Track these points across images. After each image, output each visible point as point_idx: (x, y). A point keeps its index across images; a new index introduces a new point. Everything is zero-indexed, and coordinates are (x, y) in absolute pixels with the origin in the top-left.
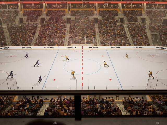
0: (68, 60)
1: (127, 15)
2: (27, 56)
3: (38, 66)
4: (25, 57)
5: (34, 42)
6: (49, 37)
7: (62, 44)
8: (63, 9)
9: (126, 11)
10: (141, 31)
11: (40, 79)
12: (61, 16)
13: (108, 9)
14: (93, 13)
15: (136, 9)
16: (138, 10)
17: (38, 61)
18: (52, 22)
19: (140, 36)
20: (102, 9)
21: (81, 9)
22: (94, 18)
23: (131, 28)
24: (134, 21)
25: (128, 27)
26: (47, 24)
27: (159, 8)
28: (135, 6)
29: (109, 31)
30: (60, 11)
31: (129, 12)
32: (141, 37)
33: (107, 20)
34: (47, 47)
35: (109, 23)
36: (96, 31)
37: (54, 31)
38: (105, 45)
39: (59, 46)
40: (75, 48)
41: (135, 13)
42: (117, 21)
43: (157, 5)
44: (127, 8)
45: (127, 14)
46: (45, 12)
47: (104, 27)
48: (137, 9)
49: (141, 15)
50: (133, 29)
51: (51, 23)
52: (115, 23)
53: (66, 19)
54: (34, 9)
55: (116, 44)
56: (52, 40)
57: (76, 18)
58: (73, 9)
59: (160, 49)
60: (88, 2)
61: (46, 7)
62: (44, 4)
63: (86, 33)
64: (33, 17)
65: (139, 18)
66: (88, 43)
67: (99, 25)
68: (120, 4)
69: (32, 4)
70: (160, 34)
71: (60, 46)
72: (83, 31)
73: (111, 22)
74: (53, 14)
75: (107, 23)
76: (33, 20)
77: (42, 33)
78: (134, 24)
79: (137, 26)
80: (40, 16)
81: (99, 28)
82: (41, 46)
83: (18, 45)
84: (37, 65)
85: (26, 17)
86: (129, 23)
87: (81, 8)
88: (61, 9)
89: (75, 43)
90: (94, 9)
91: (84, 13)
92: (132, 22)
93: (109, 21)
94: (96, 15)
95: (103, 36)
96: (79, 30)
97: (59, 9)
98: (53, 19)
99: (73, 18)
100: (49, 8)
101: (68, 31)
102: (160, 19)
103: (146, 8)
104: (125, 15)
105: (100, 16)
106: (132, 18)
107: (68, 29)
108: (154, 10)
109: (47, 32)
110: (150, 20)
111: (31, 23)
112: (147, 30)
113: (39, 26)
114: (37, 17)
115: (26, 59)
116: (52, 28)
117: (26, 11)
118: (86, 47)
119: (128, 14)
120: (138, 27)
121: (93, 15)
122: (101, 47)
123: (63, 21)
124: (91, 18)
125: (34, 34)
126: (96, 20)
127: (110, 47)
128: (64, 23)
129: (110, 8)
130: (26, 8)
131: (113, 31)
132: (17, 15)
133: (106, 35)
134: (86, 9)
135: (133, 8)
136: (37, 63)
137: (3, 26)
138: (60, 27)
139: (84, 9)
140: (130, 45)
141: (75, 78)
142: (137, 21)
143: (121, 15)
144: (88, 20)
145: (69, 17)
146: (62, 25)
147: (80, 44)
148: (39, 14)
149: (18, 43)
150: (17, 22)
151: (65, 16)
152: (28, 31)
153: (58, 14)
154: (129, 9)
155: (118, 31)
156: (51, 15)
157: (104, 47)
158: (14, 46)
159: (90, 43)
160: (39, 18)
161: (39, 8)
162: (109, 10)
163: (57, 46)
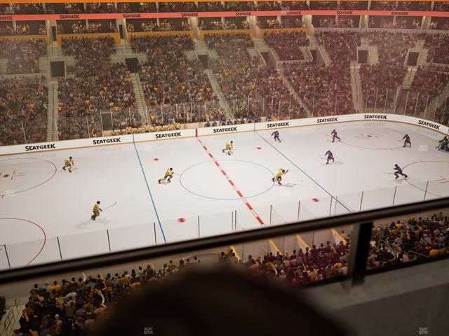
15: (290, 30)
16: (293, 31)
20: (211, 32)
22: (199, 56)
49: (307, 43)
99: (142, 58)
103: (312, 26)
104: (269, 46)
105: (210, 48)
107: (138, 89)
113: (54, 83)
114: (38, 58)
127: (264, 125)
142: (302, 58)
143: (260, 47)
145: (130, 55)
151: (119, 53)
160: (44, 64)
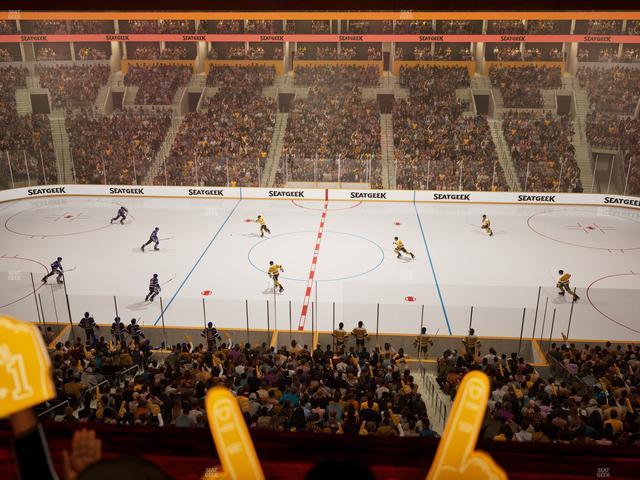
0: (266, 233)
1: (503, 85)
2: (121, 218)
3: (156, 249)
4: (115, 219)
5: (153, 172)
6: (209, 155)
7: (254, 182)
8: (269, 63)
9: (501, 72)
10: (552, 140)
11: (154, 286)
12: (257, 85)
13: (432, 63)
14: (377, 78)
15: (538, 64)
16: (544, 66)
17: (157, 229)
18: (226, 106)
19: (549, 160)
20: (412, 64)
21: (333, 63)
22: (379, 95)
23: (514, 131)
24: (528, 105)
25: (505, 127)
26: (205, 111)
27: (627, 61)
28: (535, 54)
29: (431, 140)
30: (256, 69)
31: (509, 74)
32: (552, 164)
33: (426, 99)
34: (197, 188)
35: (432, 112)
36: (383, 139)
37: (230, 136)
38: (410, 186)
39: (243, 189)
40: (301, 194)
41: (535, 77)
42: (465, 106)
43: (620, 48)
44: (504, 58)
45: (503, 81)
46: (204, 74)
47: (415, 126)
48: (543, 63)
49: (556, 83)
50: (523, 134)
51: (222, 108)
52: (456, 112)
53: (276, 98)
54: (164, 62)
55: (451, 183)
56: (219, 168)
57: (311, 92)
58: (303, 63)
59: (623, 204)
60: (361, 38)
61: (209, 56)
62: (202, 45)
63: (346, 144)
64: (159, 88)
65: (549, 95)
66: (349, 178)
67: (396, 118)
68: (480, 46)
69: (157, 44)
70: (627, 152)
71: (244, 186)
72: (334, 139)
73: (440, 108)
74: (232, 78)
75: (427, 112)
76: (158, 99)
77: (184, 143)
78: (526, 116)
79: (537, 124)
80: (184, 84)
81: (395, 128)
82: (178, 185)
83: (98, 182)
84: (153, 244)
85: (134, 90)
86: (510, 113)
87: (335, 57)
88: (260, 63)
89: (303, 179)
90: (381, 64)
91: (345, 75)
92: (520, 111)
93: (435, 103)
94: (389, 83)
95: (408, 156)
96: (321, 135)
97: (255, 62)
98: (231, 96)
99: (302, 92)
100: (219, 59)
101: (281, 138)
102: (629, 98)
103: (576, 59)
104: (495, 86)
105: (402, 85)
106: (520, 93)
107: (280, 132)
108: (609, 65)
109: (206, 138)
110: (591, 101)
111: (150, 107)
112: (576, 137)
113: (179, 118)
114: (174, 87)
115: (117, 225)
116: (225, 125)
117: (138, 68)
118: (341, 193)
119: (508, 82)
120: (544, 127)
121: (376, 84)
122: (395, 194)
123: (263, 101)
124: (369, 93)
125: (156, 146)
126: (386, 103)
127: (429, 194)
128: (269, 110)
129: (442, 60)
130: (138, 57)
131: (446, 141)
132: (105, 80)
133: (417, 152)
134: (352, 63)
135: (527, 59)
136: (154, 238)
137: (51, 119)
138: (253, 124)
139: (345, 62)
140: (506, 189)
141: (281, 288)
142: (539, 105)
143: (480, 84)
144: (357, 101)
145: (287, 89)
146: (260, 115)
147: (320, 183)
148: (181, 78)
149: (96, 176)
150: (102, 105)
151: (274, 87)
152: (136, 133)
153: (248, 78)
154: (512, 64)
155: (466, 141)
156: (222, 83)
157: (408, 194)
158: (84, 183)
159: (358, 181)
160: (181, 94)
161: (181, 58)
162: (436, 67)
163: (237, 185)
